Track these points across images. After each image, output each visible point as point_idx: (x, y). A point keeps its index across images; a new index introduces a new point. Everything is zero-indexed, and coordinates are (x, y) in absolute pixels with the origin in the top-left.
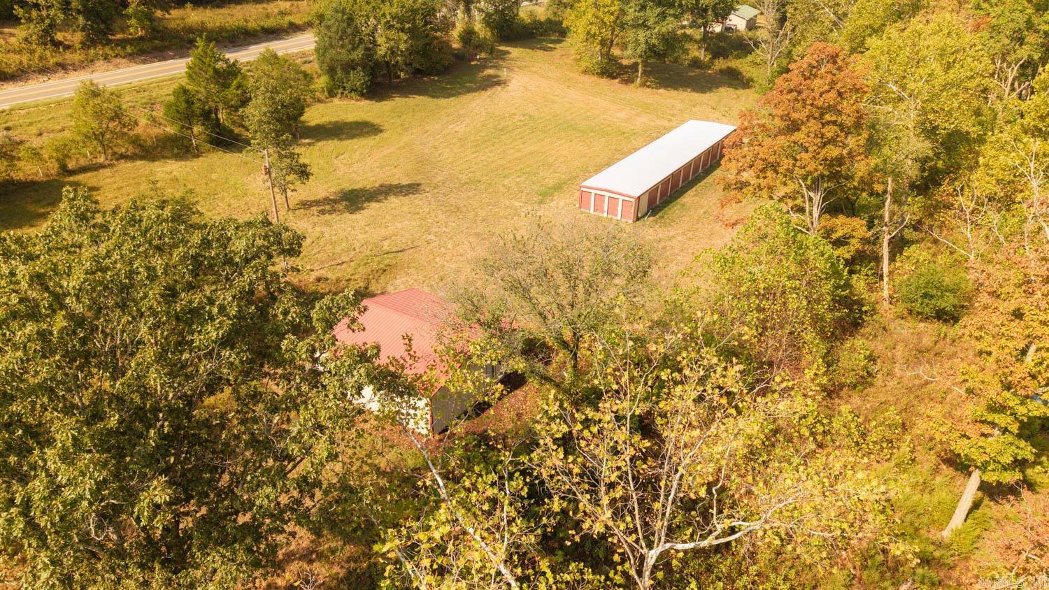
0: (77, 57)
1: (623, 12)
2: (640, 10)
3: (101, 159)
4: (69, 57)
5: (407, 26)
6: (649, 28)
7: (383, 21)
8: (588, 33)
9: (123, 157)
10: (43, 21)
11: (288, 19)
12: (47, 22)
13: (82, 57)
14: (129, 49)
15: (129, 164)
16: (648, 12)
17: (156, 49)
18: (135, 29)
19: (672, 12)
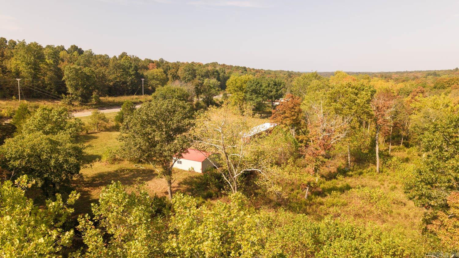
0: (79, 108)
1: (245, 96)
2: (251, 95)
3: (96, 131)
4: (76, 108)
5: (182, 99)
6: (253, 100)
7: (175, 97)
8: (235, 102)
9: (102, 131)
10: (70, 98)
11: (139, 100)
12: (71, 98)
13: (80, 108)
14: (93, 106)
15: (104, 132)
16: (253, 96)
17: (101, 107)
18: (94, 101)
19: (260, 96)
